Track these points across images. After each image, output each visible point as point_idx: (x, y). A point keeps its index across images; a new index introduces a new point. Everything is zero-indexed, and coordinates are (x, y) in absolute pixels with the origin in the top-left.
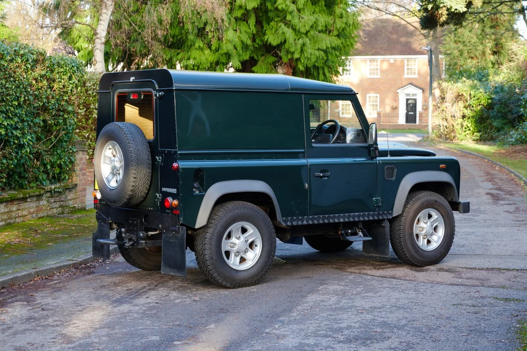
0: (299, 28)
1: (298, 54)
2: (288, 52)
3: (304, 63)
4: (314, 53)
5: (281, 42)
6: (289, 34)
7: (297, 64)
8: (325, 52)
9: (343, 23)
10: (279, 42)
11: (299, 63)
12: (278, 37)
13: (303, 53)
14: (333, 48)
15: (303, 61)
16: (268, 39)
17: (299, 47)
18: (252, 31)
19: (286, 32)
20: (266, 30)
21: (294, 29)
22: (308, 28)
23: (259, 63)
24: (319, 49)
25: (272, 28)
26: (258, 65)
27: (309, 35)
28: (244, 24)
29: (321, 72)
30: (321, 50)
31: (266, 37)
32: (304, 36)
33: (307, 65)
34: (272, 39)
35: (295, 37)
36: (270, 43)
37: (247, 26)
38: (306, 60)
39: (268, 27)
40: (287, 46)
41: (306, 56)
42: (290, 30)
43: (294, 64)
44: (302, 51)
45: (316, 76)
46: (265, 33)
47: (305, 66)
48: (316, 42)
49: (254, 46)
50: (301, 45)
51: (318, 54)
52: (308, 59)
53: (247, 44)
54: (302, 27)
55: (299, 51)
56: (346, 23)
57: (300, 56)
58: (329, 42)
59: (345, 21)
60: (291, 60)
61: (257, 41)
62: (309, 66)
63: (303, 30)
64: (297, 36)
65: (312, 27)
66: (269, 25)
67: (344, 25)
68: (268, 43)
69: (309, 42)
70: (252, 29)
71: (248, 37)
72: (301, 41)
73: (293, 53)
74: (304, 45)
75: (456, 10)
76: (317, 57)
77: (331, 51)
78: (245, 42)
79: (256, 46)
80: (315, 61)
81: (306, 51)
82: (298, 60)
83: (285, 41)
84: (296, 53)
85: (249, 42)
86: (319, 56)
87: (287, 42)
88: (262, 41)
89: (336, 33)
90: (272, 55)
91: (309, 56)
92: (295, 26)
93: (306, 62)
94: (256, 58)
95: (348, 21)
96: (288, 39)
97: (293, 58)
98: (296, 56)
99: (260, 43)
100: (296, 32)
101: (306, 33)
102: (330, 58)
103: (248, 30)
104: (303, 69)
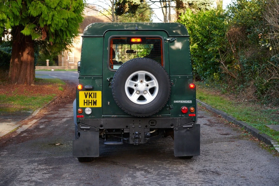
0: (50, 5)
1: (50, 21)
2: (44, 21)
3: (54, 27)
4: (61, 21)
5: (39, 14)
6: (44, 8)
7: (50, 29)
8: (67, 20)
9: (77, 3)
10: (38, 14)
11: (51, 28)
12: (37, 11)
13: (53, 21)
14: (72, 19)
15: (53, 26)
16: (30, 12)
17: (50, 17)
18: (20, 7)
19: (42, 7)
20: (29, 7)
21: (47, 6)
22: (56, 5)
23: (25, 28)
24: (63, 19)
25: (33, 5)
26: (25, 29)
27: (56, 9)
28: (15, 2)
29: (65, 34)
30: (65, 19)
31: (29, 11)
32: (53, 10)
33: (56, 29)
34: (33, 12)
35: (48, 11)
36: (32, 15)
37: (17, 4)
38: (55, 25)
39: (30, 5)
40: (43, 16)
41: (55, 23)
42: (45, 7)
43: (48, 28)
44: (52, 20)
45: (61, 36)
46: (28, 8)
47: (55, 29)
48: (61, 14)
49: (22, 17)
50: (52, 15)
51: (63, 22)
52: (57, 25)
53: (16, 15)
54: (52, 4)
55: (50, 20)
56: (79, 3)
57: (51, 23)
58: (69, 15)
59: (79, 2)
60: (46, 25)
61: (23, 14)
62: (57, 29)
63: (53, 7)
64: (49, 10)
65: (58, 4)
66: (31, 4)
67: (78, 5)
68: (31, 15)
69: (57, 13)
70: (19, 6)
71: (17, 11)
72: (51, 13)
73: (47, 21)
74: (53, 15)
75: (135, 3)
76: (62, 24)
77: (70, 21)
78: (16, 14)
79: (23, 17)
80: (61, 26)
81: (55, 20)
82: (50, 25)
83: (41, 14)
84: (48, 21)
85: (18, 14)
86: (64, 23)
87: (43, 14)
88: (27, 14)
89: (73, 9)
90: (34, 23)
91: (57, 23)
92: (48, 4)
93: (55, 26)
94: (23, 25)
95: (80, 2)
96: (43, 11)
97: (47, 24)
98: (49, 23)
99: (25, 15)
100: (48, 8)
101: (55, 8)
102: (70, 24)
103: (17, 6)
104: (54, 31)
